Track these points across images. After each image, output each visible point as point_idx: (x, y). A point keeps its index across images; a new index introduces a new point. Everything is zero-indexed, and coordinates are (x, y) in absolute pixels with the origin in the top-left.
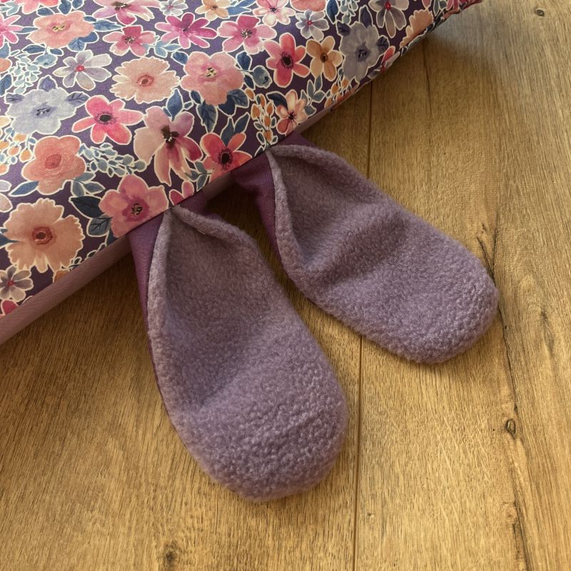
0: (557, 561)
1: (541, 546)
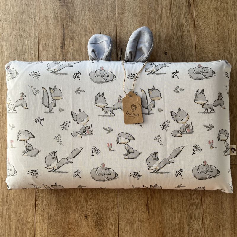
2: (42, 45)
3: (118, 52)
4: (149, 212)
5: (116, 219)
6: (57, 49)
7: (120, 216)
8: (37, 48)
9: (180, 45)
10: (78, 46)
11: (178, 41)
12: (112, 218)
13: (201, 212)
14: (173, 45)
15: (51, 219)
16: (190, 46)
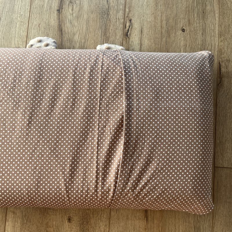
0: (153, 218)
1: (150, 215)
2: (36, 6)
3: (126, 23)
4: (147, 220)
5: (106, 226)
6: (52, 13)
7: (111, 222)
8: (29, 9)
9: (201, 21)
10: (79, 11)
11: (199, 17)
12: (101, 224)
13: (212, 225)
14: (192, 21)
15: (25, 219)
16: (213, 24)
